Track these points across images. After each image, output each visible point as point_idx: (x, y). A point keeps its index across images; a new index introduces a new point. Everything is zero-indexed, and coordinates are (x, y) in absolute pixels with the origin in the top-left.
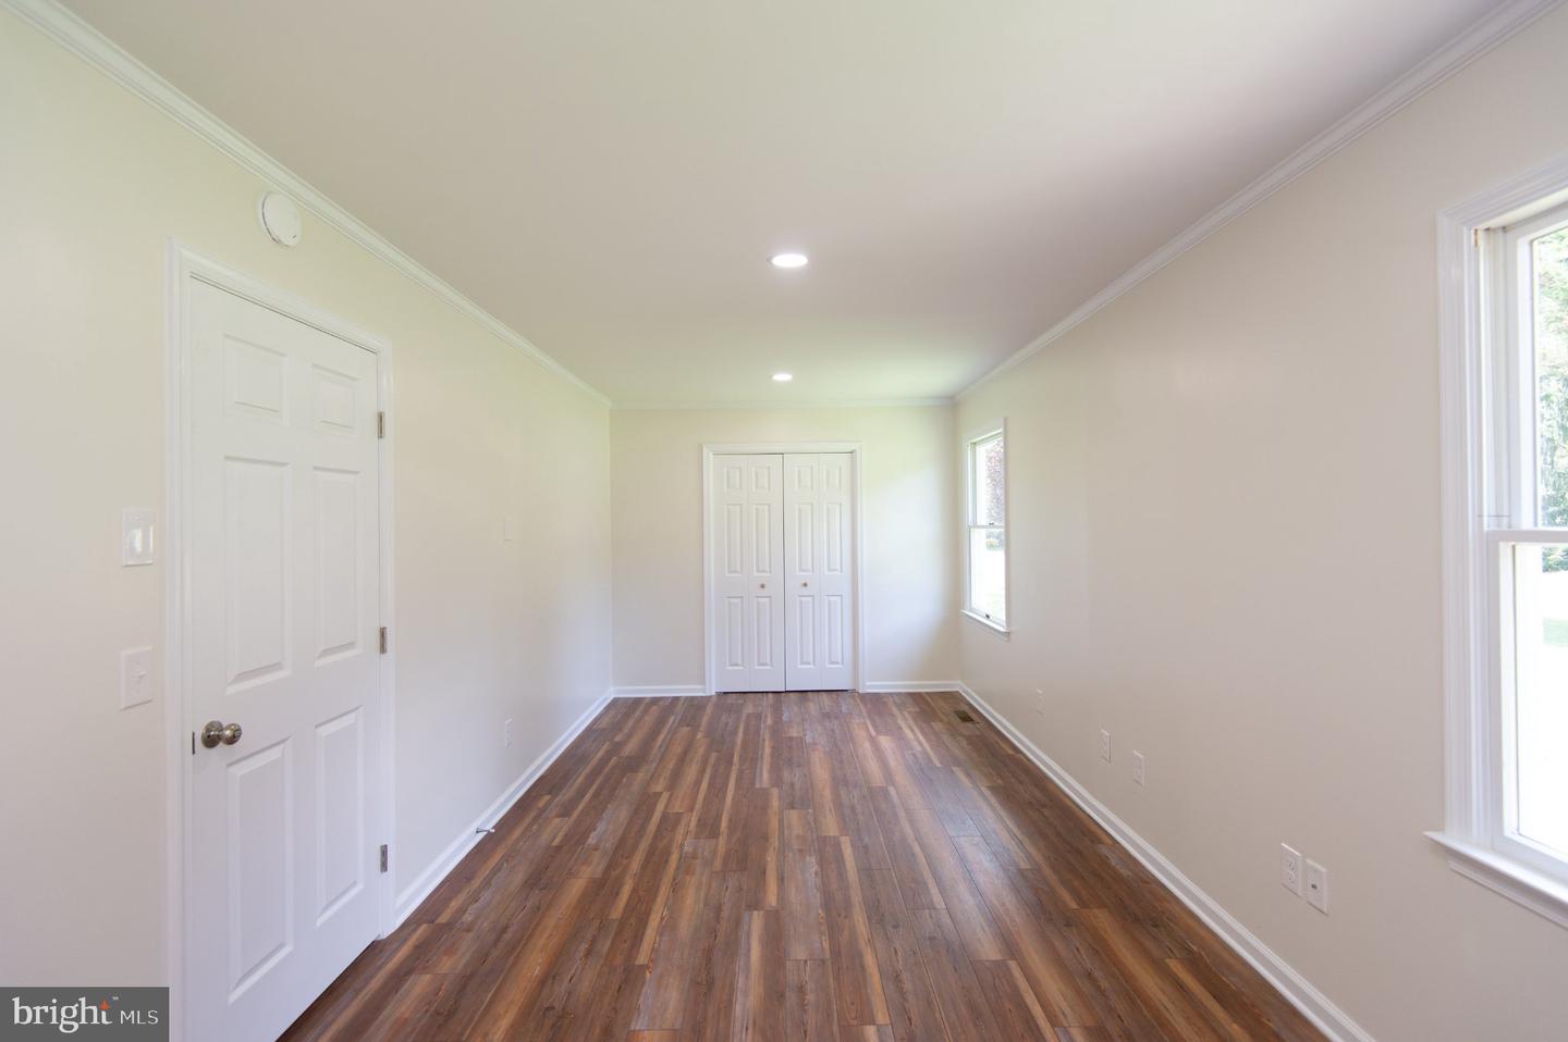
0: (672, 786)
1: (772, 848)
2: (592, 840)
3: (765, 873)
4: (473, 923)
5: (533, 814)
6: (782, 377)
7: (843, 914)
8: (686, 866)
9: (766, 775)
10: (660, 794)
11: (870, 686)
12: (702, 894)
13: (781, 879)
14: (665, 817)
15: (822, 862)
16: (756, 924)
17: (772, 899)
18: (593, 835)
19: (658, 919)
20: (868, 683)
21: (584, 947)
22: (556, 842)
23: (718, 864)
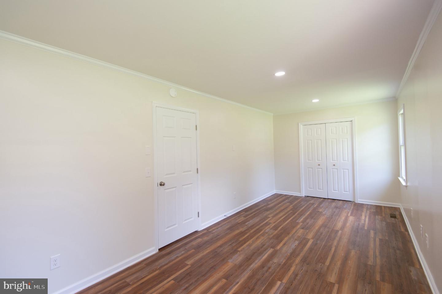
0: (273, 217)
1: (288, 237)
2: (247, 224)
3: (282, 241)
4: (214, 233)
5: (239, 215)
6: (315, 101)
7: (294, 257)
8: (263, 235)
9: (302, 219)
10: (270, 217)
11: (359, 201)
12: (262, 241)
13: (284, 244)
14: (267, 222)
15: (299, 244)
16: (271, 251)
17: (278, 248)
18: (248, 222)
19: (249, 243)
20: (359, 200)
21: (230, 243)
22: (239, 222)
23: (272, 236)
